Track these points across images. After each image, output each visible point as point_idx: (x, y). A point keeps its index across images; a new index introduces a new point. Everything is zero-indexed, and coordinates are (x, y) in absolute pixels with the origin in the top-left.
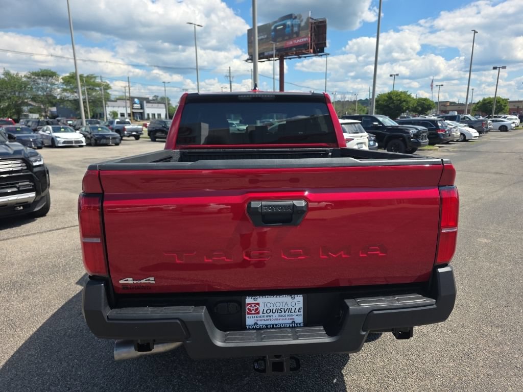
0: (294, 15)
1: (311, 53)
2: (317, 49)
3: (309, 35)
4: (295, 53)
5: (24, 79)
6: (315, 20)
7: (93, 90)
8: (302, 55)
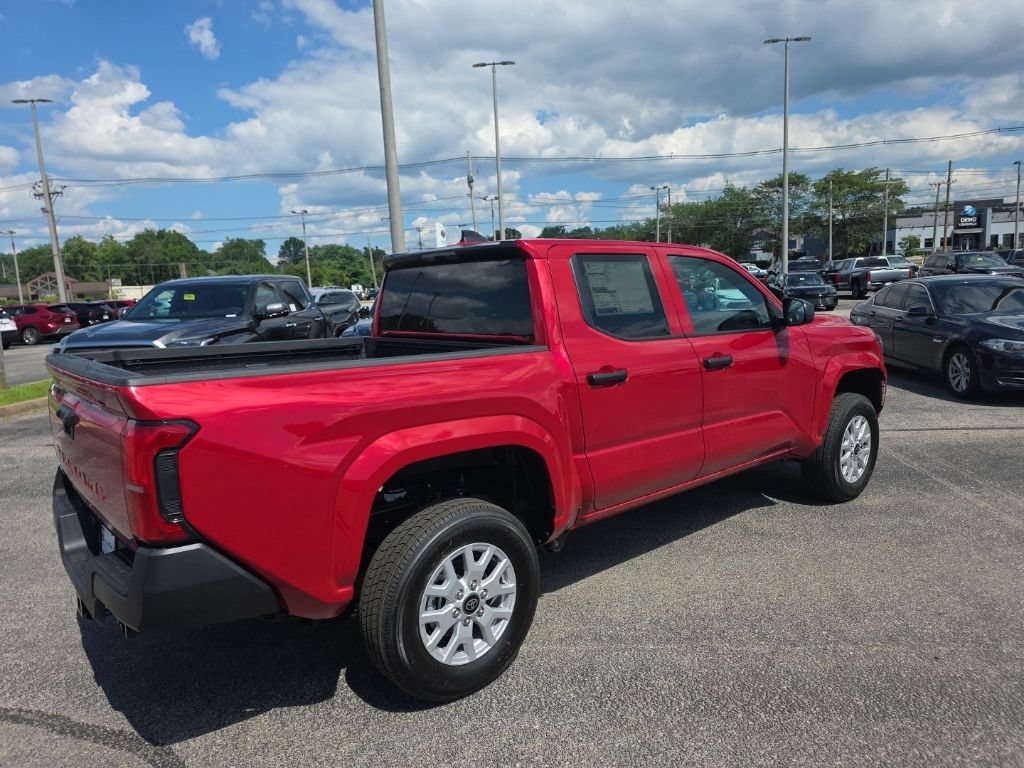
5: (753, 196)
7: (870, 199)
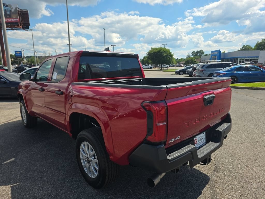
0: (6, 4)
1: (21, 28)
2: (24, 26)
3: (18, 18)
4: (9, 26)
6: (21, 10)
8: (14, 28)
